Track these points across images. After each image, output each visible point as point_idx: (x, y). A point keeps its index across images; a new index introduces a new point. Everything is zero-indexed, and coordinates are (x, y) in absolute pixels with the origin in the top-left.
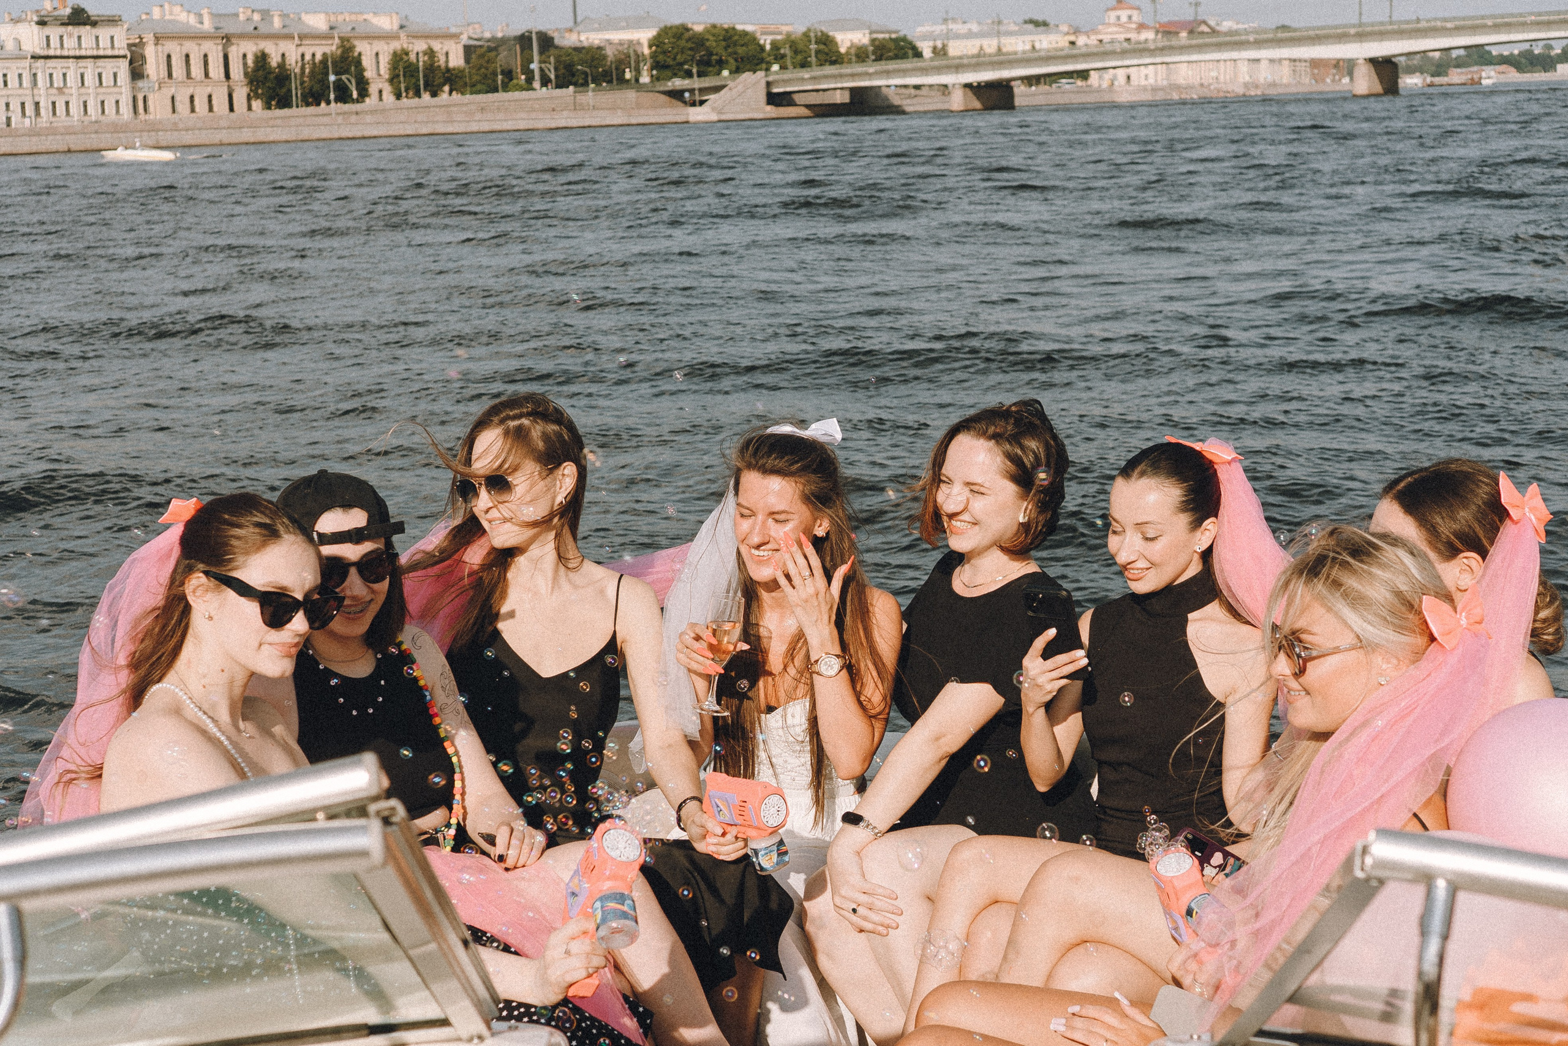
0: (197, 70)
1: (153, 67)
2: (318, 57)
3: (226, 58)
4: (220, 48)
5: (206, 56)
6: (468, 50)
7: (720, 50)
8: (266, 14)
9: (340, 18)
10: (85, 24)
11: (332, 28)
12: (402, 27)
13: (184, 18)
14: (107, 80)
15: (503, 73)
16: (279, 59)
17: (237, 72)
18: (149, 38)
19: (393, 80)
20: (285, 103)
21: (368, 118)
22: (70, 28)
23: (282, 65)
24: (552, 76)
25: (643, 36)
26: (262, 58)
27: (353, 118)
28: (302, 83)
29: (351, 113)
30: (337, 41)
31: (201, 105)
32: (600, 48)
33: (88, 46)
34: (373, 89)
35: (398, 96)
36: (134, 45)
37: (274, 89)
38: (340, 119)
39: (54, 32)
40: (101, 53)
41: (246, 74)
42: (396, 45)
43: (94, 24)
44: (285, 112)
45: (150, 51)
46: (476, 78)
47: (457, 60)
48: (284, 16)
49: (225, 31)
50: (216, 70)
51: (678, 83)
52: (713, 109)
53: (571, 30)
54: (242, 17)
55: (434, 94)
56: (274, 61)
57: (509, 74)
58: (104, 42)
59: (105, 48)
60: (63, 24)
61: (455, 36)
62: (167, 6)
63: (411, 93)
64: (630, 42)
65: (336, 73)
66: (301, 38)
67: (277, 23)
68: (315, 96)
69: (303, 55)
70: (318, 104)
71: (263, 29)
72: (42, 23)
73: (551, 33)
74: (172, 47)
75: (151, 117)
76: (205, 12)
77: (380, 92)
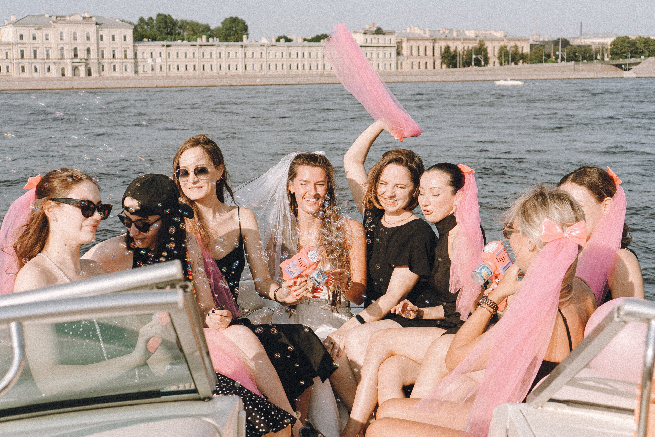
0: (422, 52)
1: (405, 51)
2: (470, 48)
3: (434, 48)
4: (432, 44)
5: (426, 47)
6: (532, 46)
7: (641, 47)
8: (451, 31)
9: (480, 32)
10: (380, 34)
11: (476, 36)
12: (505, 36)
13: (418, 31)
14: (388, 55)
15: (545, 55)
16: (454, 49)
17: (437, 53)
18: (405, 40)
19: (500, 57)
20: (455, 66)
21: (487, 73)
22: (375, 35)
23: (455, 51)
24: (565, 57)
25: (609, 41)
26: (448, 48)
27: (481, 73)
28: (463, 58)
29: (480, 71)
30: (478, 42)
31: (422, 66)
32: (589, 46)
33: (381, 43)
34: (491, 61)
35: (501, 64)
36: (399, 42)
37: (451, 60)
38: (475, 73)
39: (369, 37)
40: (386, 45)
41: (441, 54)
42: (502, 44)
43: (384, 34)
44: (455, 69)
45: (404, 45)
46: (534, 57)
47: (527, 50)
48: (458, 31)
49: (434, 37)
50: (429, 53)
51: (621, 61)
52: (634, 72)
53: (577, 38)
54: (441, 32)
55: (516, 63)
56: (452, 50)
57: (548, 56)
58: (387, 41)
59: (387, 44)
60: (373, 34)
61: (527, 40)
62: (413, 27)
63: (506, 63)
64: (603, 43)
65: (477, 54)
66: (464, 40)
67: (455, 34)
68: (467, 64)
69: (464, 47)
70: (469, 66)
71: (450, 36)
72: (365, 33)
73: (568, 39)
74: (413, 43)
75: (403, 70)
76: (427, 29)
77: (494, 62)
